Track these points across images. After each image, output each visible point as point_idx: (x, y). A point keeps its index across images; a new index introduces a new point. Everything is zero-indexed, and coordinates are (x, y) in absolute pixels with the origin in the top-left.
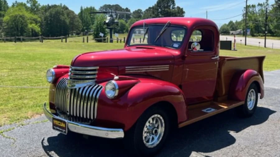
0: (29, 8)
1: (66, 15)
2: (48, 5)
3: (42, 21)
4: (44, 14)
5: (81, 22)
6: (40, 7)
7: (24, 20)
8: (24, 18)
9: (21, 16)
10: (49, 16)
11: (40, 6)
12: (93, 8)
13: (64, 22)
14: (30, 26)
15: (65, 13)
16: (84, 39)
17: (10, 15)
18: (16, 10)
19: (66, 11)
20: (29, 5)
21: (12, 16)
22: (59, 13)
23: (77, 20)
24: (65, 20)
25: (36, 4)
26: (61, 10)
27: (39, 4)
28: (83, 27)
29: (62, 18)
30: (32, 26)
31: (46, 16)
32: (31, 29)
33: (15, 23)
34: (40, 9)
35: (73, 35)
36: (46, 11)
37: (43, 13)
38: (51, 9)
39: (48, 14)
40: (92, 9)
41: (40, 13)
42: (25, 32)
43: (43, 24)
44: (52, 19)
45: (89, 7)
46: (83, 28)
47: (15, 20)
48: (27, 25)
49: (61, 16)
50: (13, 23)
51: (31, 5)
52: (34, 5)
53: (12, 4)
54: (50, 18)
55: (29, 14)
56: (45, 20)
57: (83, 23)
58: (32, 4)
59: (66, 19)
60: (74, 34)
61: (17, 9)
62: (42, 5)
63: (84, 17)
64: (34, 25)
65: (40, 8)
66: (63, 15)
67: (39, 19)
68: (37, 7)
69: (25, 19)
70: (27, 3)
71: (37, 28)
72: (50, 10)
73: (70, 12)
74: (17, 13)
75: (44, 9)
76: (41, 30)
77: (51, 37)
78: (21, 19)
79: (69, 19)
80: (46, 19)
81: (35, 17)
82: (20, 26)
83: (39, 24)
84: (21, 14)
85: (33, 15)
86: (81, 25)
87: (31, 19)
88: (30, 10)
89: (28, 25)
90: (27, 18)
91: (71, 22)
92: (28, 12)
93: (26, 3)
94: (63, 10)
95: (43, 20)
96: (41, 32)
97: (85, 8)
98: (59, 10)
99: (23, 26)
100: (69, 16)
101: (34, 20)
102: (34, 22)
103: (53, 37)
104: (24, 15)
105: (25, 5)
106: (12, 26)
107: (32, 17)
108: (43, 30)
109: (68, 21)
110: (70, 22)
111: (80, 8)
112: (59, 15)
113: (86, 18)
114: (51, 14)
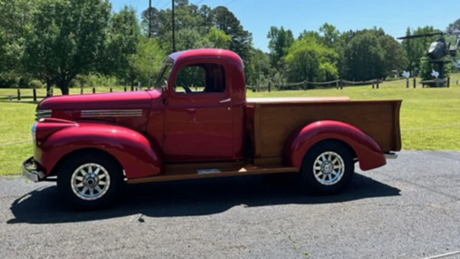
0: (323, 38)
1: (379, 46)
2: (351, 31)
3: (340, 57)
4: (345, 47)
5: (407, 54)
6: (339, 35)
7: (313, 57)
8: (314, 54)
9: (310, 53)
10: (351, 49)
11: (339, 33)
12: (429, 29)
13: (377, 57)
14: (322, 66)
15: (378, 42)
16: (408, 83)
17: (295, 52)
18: (303, 43)
19: (380, 37)
20: (322, 34)
21: (297, 53)
22: (368, 42)
23: (399, 51)
24: (378, 53)
25: (332, 31)
26: (372, 37)
27: (338, 31)
28: (409, 62)
29: (373, 49)
30: (326, 66)
31: (347, 48)
32: (324, 71)
33: (302, 63)
34: (339, 40)
35: (394, 77)
36: (347, 40)
37: (342, 45)
38: (355, 38)
39: (350, 45)
40: (427, 31)
41: (338, 45)
42: (316, 76)
43: (342, 62)
44: (356, 53)
45: (422, 27)
46: (410, 65)
47: (301, 58)
48: (317, 66)
49: (371, 46)
50: (299, 64)
51: (325, 34)
52: (330, 33)
53: (299, 35)
54: (353, 51)
55: (321, 49)
56: (345, 56)
57: (409, 55)
58: (327, 33)
59: (378, 50)
60: (396, 76)
61: (305, 41)
62: (341, 32)
63: (413, 45)
64: (327, 64)
65: (340, 37)
66: (374, 45)
67: (336, 55)
68: (335, 36)
69: (317, 56)
70: (320, 32)
71: (333, 69)
72: (353, 39)
73: (386, 40)
74: (303, 48)
75: (345, 37)
76: (339, 71)
77: (356, 81)
78: (309, 56)
79: (385, 51)
80: (347, 53)
81: (331, 51)
82: (309, 68)
83: (336, 62)
84: (309, 48)
85: (326, 48)
86: (407, 59)
87: (323, 56)
88: (324, 42)
89: (319, 64)
90: (318, 54)
91: (389, 55)
92: (321, 45)
93: (318, 31)
94: (375, 37)
95: (343, 56)
96: (339, 75)
97: (416, 29)
98: (368, 37)
99: (312, 66)
100: (386, 46)
101: (329, 56)
102: (329, 59)
103: (359, 81)
104: (313, 51)
105: (316, 34)
106: (297, 68)
107: (326, 53)
108: (342, 72)
109: (382, 55)
110: (386, 56)
111: (406, 30)
112: (368, 46)
113: (415, 46)
114: (354, 45)
